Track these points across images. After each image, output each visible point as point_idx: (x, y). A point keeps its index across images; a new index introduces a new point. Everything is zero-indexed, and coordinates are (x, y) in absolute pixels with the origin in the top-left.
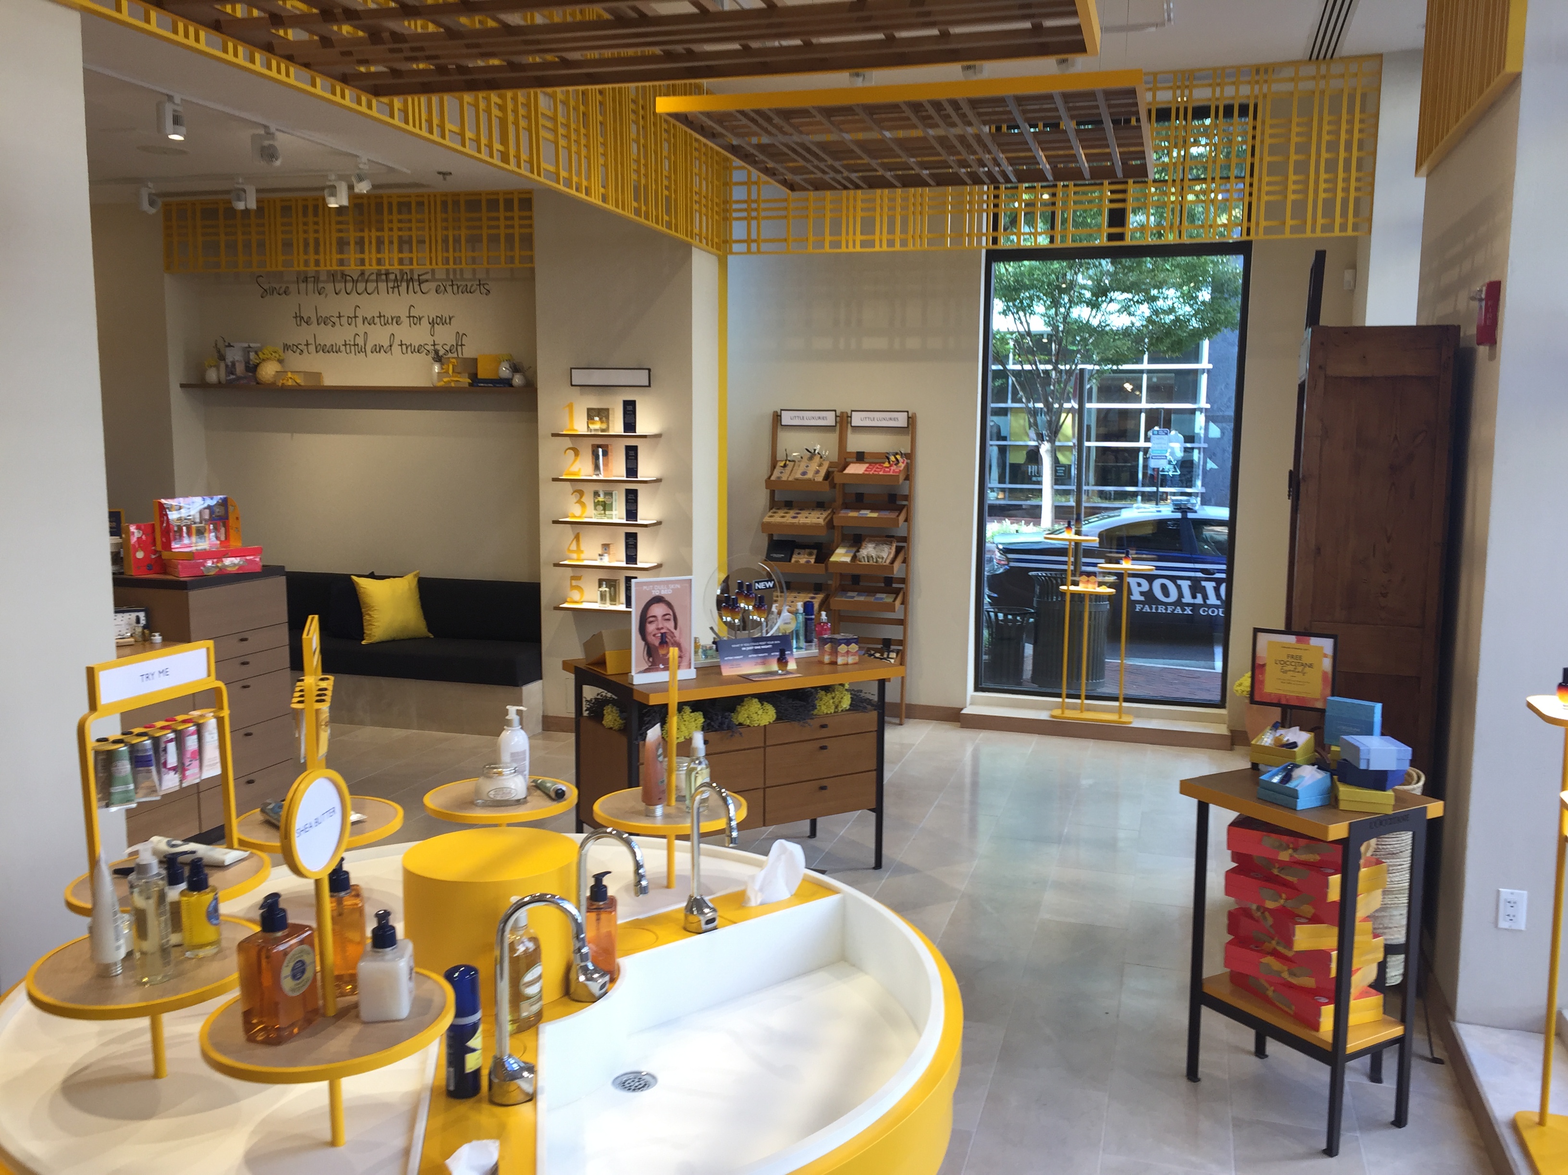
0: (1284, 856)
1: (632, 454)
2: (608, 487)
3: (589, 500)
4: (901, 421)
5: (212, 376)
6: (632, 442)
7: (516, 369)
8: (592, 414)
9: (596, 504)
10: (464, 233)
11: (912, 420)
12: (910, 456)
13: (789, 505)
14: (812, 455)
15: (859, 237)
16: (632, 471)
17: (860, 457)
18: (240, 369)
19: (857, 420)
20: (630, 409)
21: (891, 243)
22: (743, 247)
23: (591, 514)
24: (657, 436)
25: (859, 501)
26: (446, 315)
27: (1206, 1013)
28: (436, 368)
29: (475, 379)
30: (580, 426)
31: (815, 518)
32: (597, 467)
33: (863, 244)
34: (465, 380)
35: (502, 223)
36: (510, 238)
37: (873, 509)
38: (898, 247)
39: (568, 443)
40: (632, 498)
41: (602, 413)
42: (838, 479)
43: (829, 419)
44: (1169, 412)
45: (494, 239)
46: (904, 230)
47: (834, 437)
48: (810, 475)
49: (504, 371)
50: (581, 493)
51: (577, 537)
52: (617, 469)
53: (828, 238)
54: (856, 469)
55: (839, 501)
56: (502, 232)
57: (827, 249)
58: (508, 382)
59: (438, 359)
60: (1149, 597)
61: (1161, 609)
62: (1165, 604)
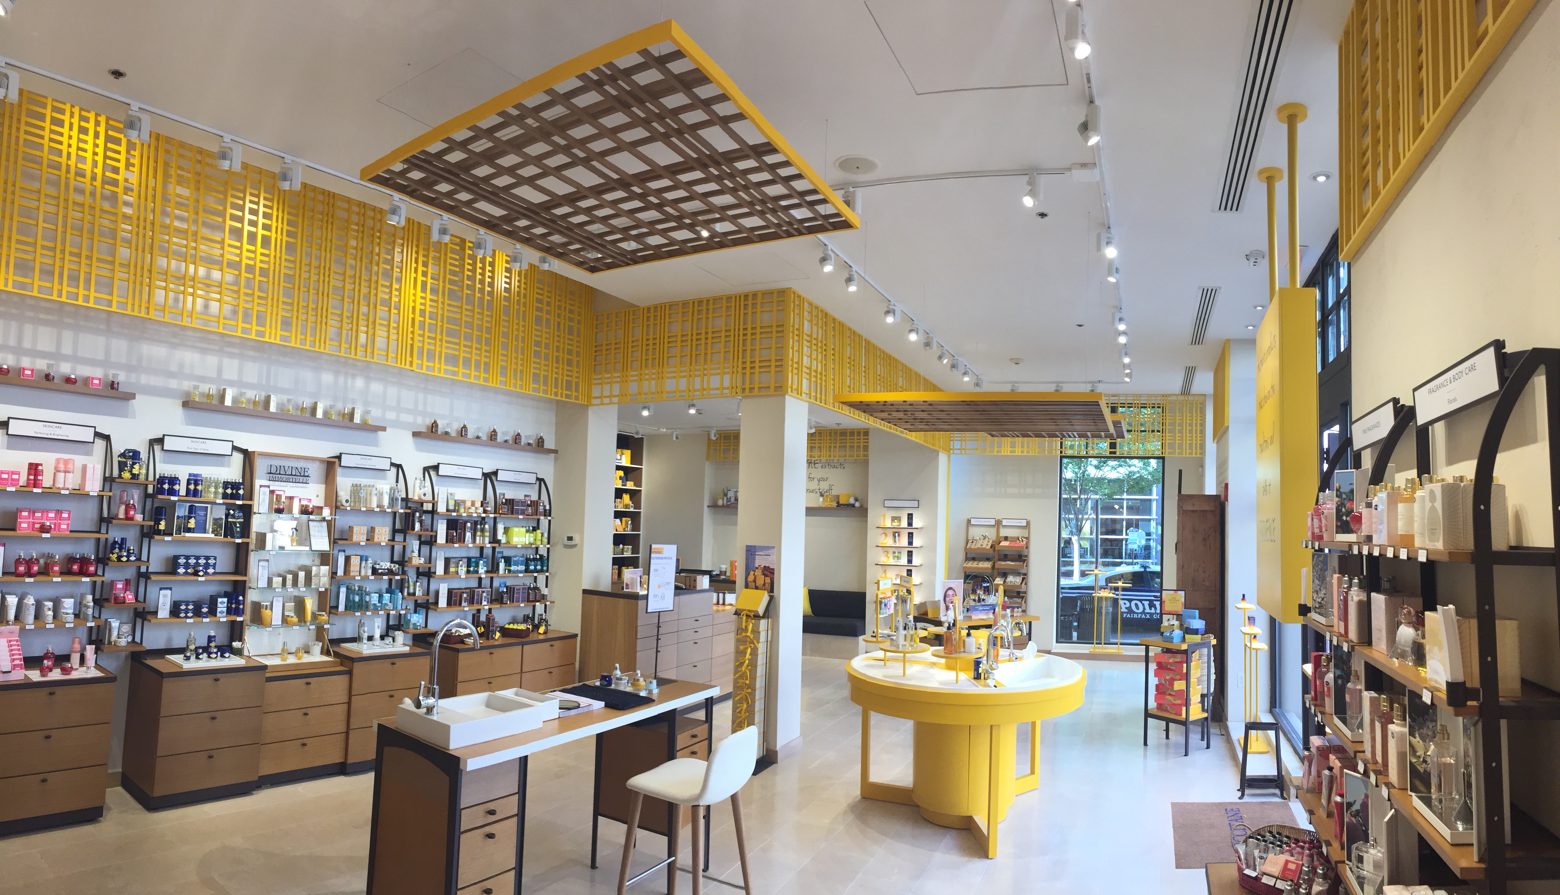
1: (911, 535)
2: (900, 550)
3: (891, 555)
4: (1024, 523)
5: (720, 502)
6: (911, 531)
7: (856, 500)
8: (894, 519)
9: (894, 557)
10: (838, 445)
11: (1028, 523)
12: (1028, 539)
13: (974, 559)
14: (985, 538)
16: (910, 543)
17: (1006, 539)
18: (733, 500)
19: (1005, 523)
20: (910, 517)
22: (958, 452)
23: (892, 561)
24: (922, 528)
25: (1005, 557)
26: (825, 477)
28: (821, 499)
29: (839, 505)
30: (888, 524)
31: (987, 565)
32: (895, 541)
34: (835, 504)
35: (856, 441)
36: (859, 447)
37: (1012, 561)
38: (1025, 454)
39: (881, 531)
40: (910, 554)
41: (899, 519)
42: (997, 548)
43: (993, 522)
45: (852, 447)
47: (994, 530)
48: (984, 546)
49: (852, 501)
50: (888, 552)
51: (885, 571)
52: (904, 541)
53: (995, 451)
54: (1004, 544)
55: (997, 558)
56: (856, 444)
57: (995, 454)
58: (853, 506)
59: (822, 495)
60: (1130, 610)
61: (1135, 616)
62: (1138, 613)
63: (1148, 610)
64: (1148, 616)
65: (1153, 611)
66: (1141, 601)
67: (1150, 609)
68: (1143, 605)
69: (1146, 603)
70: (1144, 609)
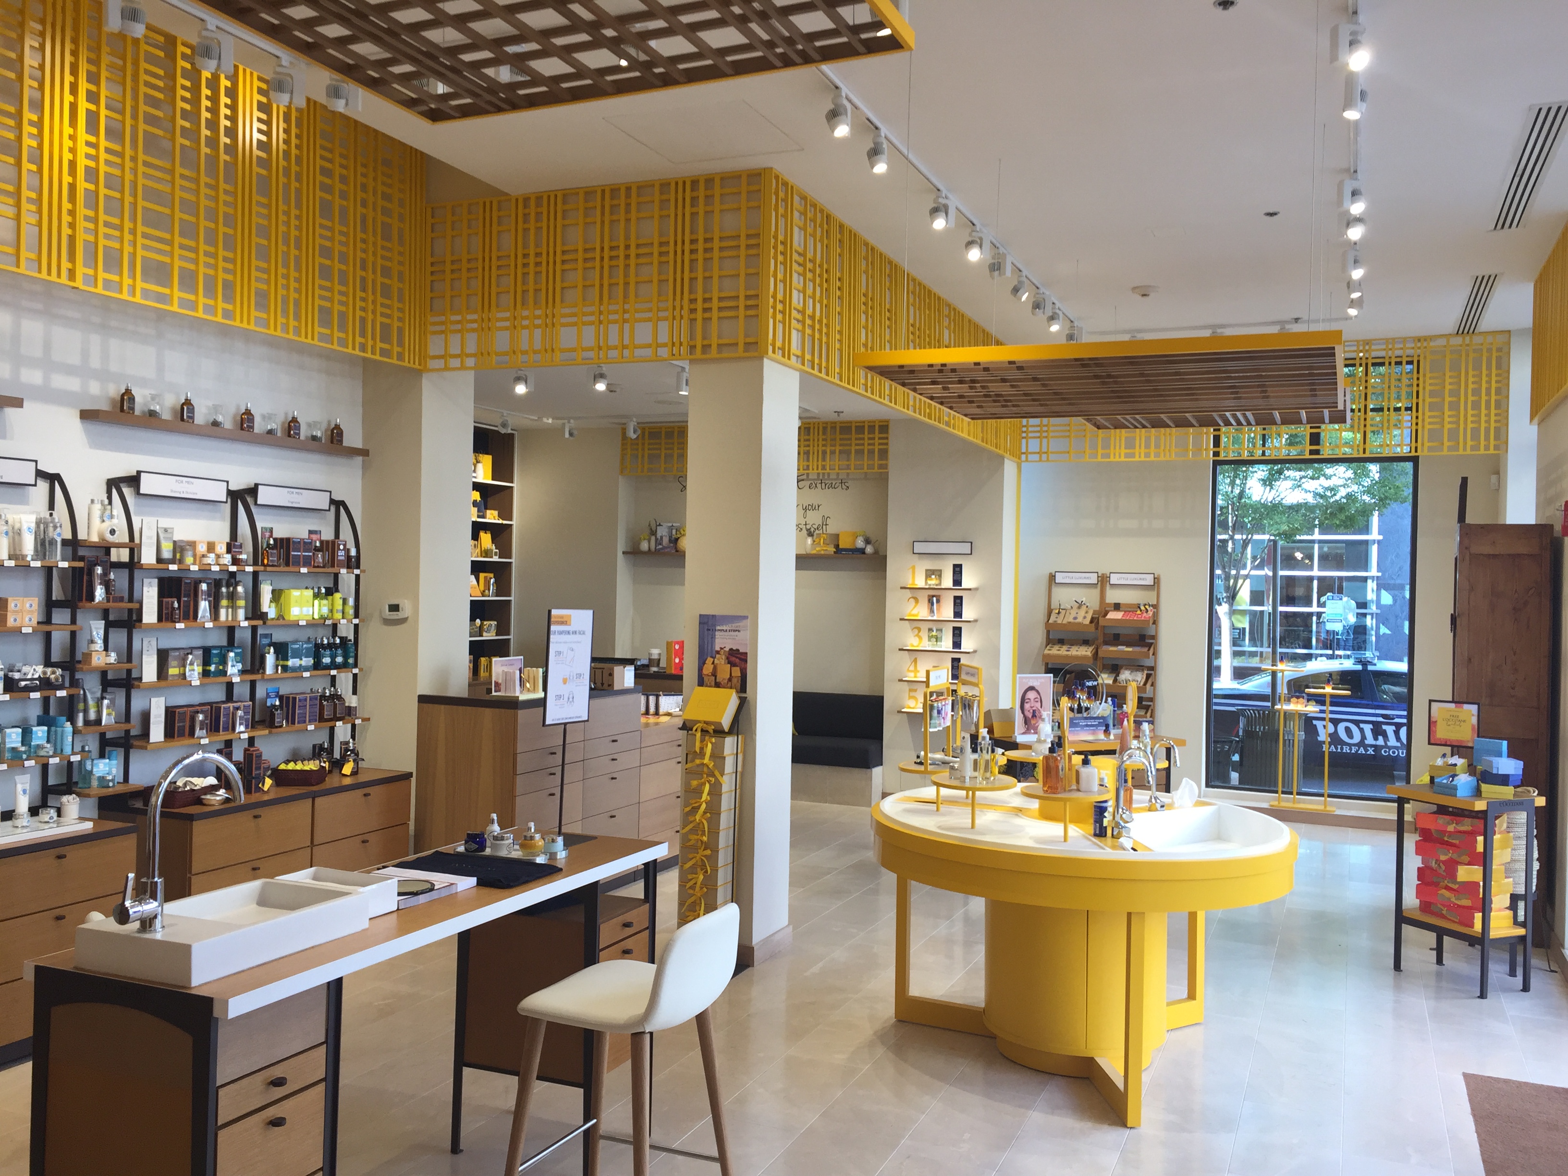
0: (1451, 828)
1: (958, 602)
2: (940, 626)
3: (924, 635)
4: (1149, 580)
5: (644, 546)
6: (958, 593)
7: (868, 541)
8: (929, 573)
9: (930, 638)
10: (838, 448)
11: (1157, 580)
12: (1155, 606)
13: (1061, 642)
14: (1080, 605)
15: (1123, 451)
16: (958, 614)
17: (1117, 607)
18: (666, 541)
19: (1114, 579)
20: (958, 570)
21: (1147, 455)
22: (1036, 457)
23: (926, 645)
24: (976, 589)
25: (1116, 639)
26: (816, 504)
27: (1407, 929)
28: (809, 541)
29: (838, 550)
30: (920, 582)
31: (1085, 652)
32: (932, 611)
33: (1126, 456)
34: (831, 549)
35: (866, 442)
36: (871, 452)
37: (1128, 645)
38: (1152, 458)
39: (908, 594)
40: (957, 633)
41: (939, 573)
42: (1102, 622)
43: (1093, 579)
44: (1341, 579)
45: (859, 452)
46: (1157, 446)
47: (1096, 592)
48: (1080, 620)
49: (860, 543)
50: (919, 630)
51: (915, 661)
52: (947, 611)
53: (1100, 451)
54: (1113, 615)
55: (1101, 640)
56: (866, 447)
57: (1099, 459)
58: (862, 551)
59: (810, 534)
60: (1335, 738)
61: (1346, 749)
62: (1350, 745)
63: (1370, 740)
64: (1371, 751)
65: (1381, 741)
66: (1357, 723)
67: (1376, 739)
68: (1362, 731)
69: (1367, 728)
70: (1364, 737)
